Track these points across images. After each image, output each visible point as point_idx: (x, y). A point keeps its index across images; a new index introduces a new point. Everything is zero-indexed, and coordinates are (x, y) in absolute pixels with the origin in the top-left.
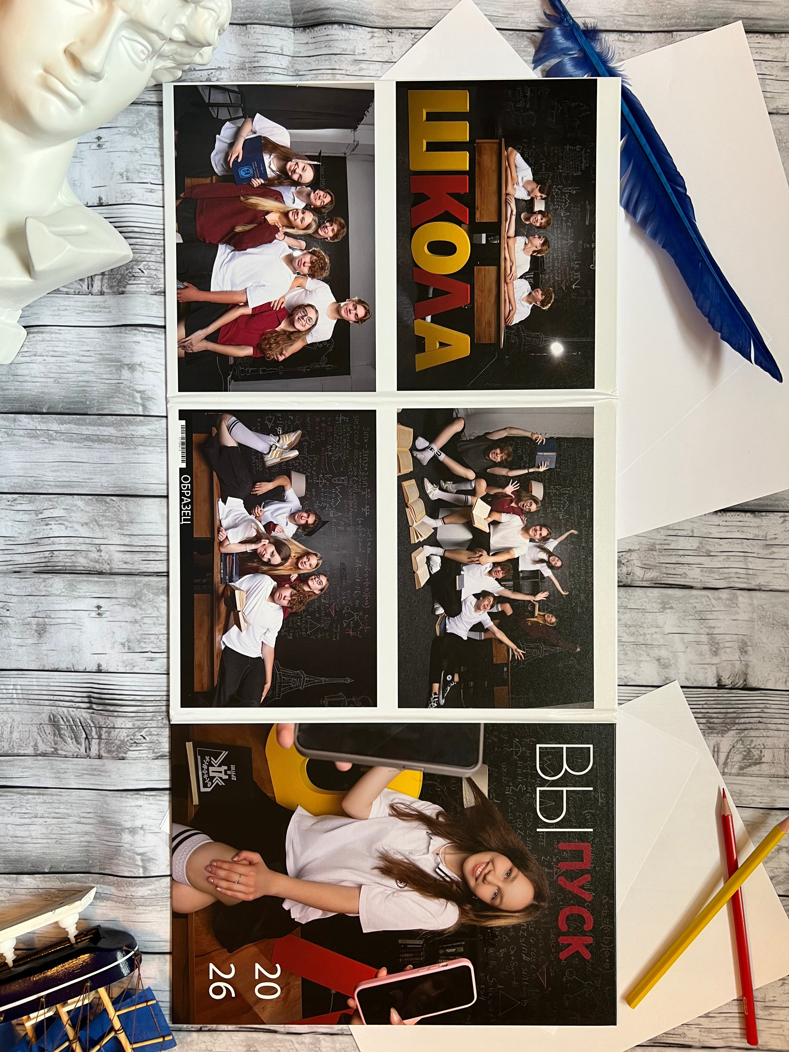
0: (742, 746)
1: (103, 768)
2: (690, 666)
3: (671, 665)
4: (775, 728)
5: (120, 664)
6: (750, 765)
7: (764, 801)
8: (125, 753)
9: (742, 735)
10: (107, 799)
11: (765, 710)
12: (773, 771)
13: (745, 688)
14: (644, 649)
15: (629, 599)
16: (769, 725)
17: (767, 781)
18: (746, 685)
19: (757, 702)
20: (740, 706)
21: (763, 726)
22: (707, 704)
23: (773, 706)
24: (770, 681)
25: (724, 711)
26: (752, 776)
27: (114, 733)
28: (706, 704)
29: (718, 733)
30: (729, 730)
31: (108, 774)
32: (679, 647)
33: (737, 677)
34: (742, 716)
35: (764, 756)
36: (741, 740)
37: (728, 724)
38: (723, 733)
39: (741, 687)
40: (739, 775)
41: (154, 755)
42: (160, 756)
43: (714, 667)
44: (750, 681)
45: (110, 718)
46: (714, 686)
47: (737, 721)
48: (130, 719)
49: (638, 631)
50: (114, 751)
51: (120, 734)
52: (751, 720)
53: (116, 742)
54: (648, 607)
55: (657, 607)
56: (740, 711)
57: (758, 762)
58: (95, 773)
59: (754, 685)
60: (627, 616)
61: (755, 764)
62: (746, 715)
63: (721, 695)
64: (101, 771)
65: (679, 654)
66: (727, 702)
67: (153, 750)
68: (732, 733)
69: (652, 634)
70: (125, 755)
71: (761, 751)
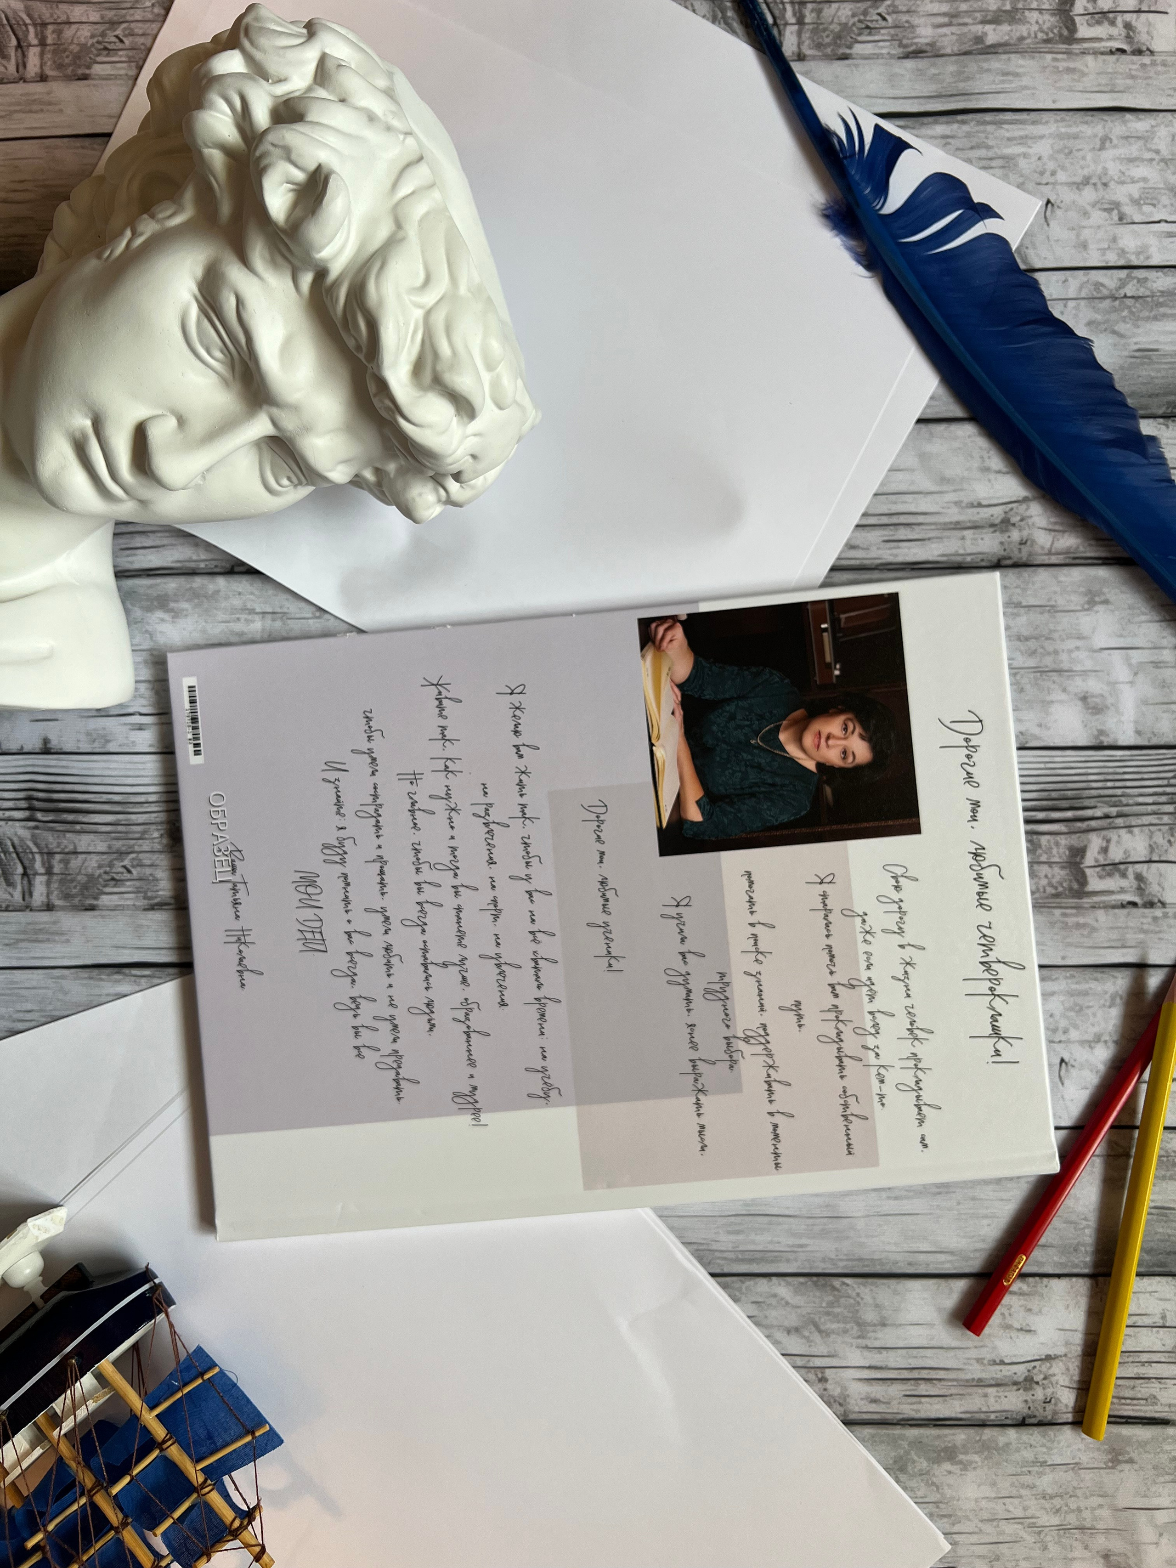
1: (54, 928)
2: (1144, 708)
3: (1107, 708)
5: (83, 738)
8: (96, 898)
10: (64, 982)
14: (1055, 678)
15: (1024, 590)
27: (75, 863)
31: (64, 938)
32: (1121, 673)
41: (146, 902)
42: (157, 904)
45: (68, 835)
48: (102, 837)
49: (1042, 647)
50: (74, 896)
51: (86, 864)
53: (79, 878)
54: (1061, 601)
55: (1077, 600)
58: (40, 937)
60: (1023, 620)
64: (53, 933)
65: (1122, 686)
67: (146, 893)
69: (1070, 651)
70: (95, 902)
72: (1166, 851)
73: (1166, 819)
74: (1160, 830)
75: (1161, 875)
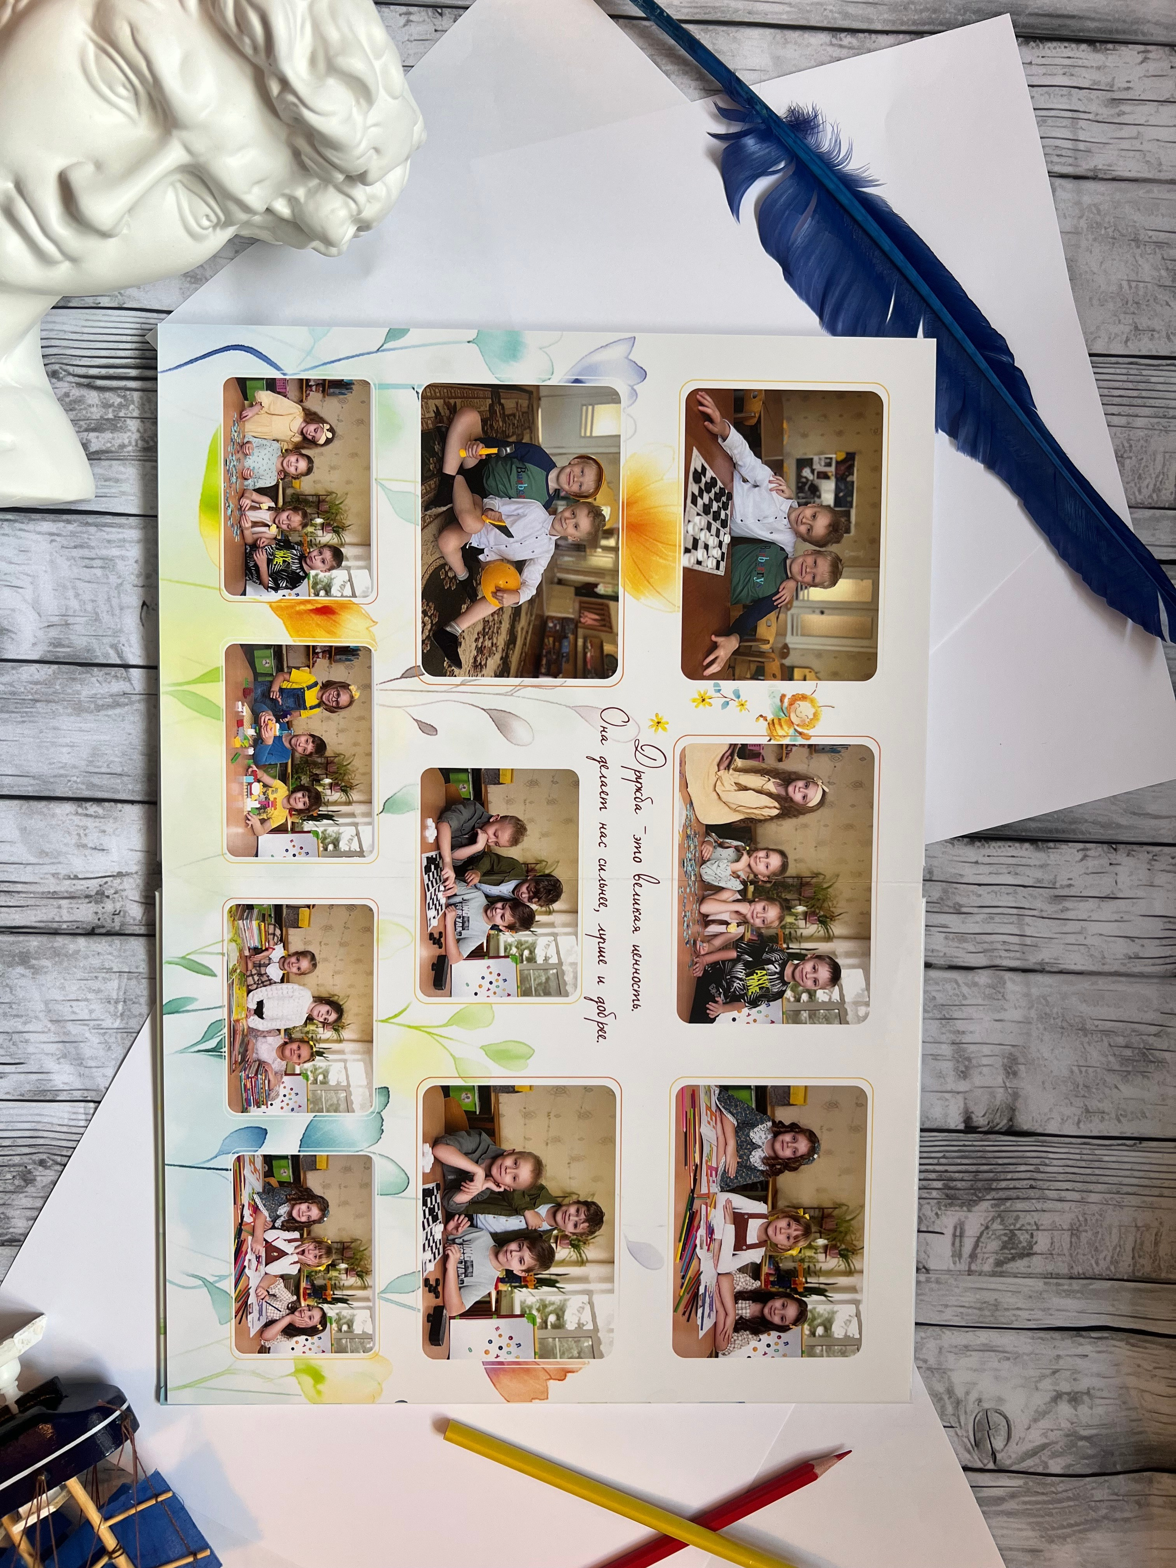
0: (1001, 1227)
4: (1056, 1197)
6: (1013, 1259)
7: (1035, 1317)
9: (1002, 1208)
11: (1042, 1168)
12: (1050, 1268)
13: (1012, 1132)
16: (1047, 1192)
17: (1039, 1284)
18: (1012, 1126)
19: (1028, 1154)
20: (1000, 1161)
21: (1038, 1193)
22: (946, 1158)
23: (1055, 1162)
24: (1052, 1122)
25: (974, 1168)
26: (1016, 1277)
28: (944, 1157)
29: (961, 1206)
30: (981, 1199)
33: (998, 1114)
34: (1002, 1177)
35: (1036, 1242)
36: (999, 1216)
37: (979, 1189)
38: (970, 1204)
39: (1003, 1130)
40: (994, 1274)
43: (960, 1097)
44: (1020, 1120)
46: (958, 1128)
47: (994, 1185)
52: (1018, 1184)
56: (1000, 1168)
57: (1027, 1253)
59: (1025, 1127)
61: (1022, 1256)
62: (1009, 1176)
63: (970, 1143)
66: (979, 1154)
68: (985, 1205)
71: (1032, 1236)
72: (934, 1222)
73: (934, 1194)
74: (929, 1203)
75: (927, 1244)
